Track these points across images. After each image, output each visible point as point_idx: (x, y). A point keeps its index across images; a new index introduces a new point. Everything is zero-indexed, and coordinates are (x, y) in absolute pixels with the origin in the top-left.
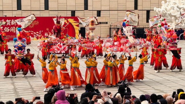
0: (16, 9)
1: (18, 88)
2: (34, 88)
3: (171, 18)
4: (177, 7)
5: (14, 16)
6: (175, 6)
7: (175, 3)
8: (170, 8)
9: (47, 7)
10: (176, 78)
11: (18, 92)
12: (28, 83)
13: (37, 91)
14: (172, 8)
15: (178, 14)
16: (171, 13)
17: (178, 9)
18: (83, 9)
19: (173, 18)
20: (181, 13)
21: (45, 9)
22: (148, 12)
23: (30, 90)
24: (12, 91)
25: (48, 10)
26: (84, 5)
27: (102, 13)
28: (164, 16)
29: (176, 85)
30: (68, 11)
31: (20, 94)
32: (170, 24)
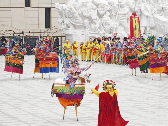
3: (84, 21)
4: (93, 3)
16: (82, 13)
17: (94, 7)
20: (98, 13)
22: (48, 11)
28: (72, 17)
32: (81, 30)
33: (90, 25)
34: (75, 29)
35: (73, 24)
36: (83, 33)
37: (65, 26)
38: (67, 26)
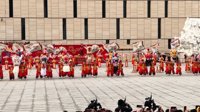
0: (62, 39)
1: (63, 103)
2: (76, 103)
3: (189, 45)
4: (194, 36)
5: (60, 44)
6: (193, 36)
7: (192, 33)
8: (188, 37)
9: (86, 37)
10: (195, 96)
11: (63, 106)
12: (71, 98)
13: (79, 105)
14: (190, 37)
15: (195, 43)
16: (189, 41)
17: (195, 38)
18: (116, 38)
19: (191, 45)
21: (85, 39)
22: (170, 41)
23: (73, 104)
24: (58, 105)
25: (88, 39)
26: (116, 35)
27: (131, 42)
28: (183, 44)
29: (195, 101)
30: (103, 40)
31: (65, 108)
32: (188, 50)
33: (193, 48)
34: (185, 49)
35: (184, 47)
36: (189, 52)
37: (180, 48)
38: (181, 48)
